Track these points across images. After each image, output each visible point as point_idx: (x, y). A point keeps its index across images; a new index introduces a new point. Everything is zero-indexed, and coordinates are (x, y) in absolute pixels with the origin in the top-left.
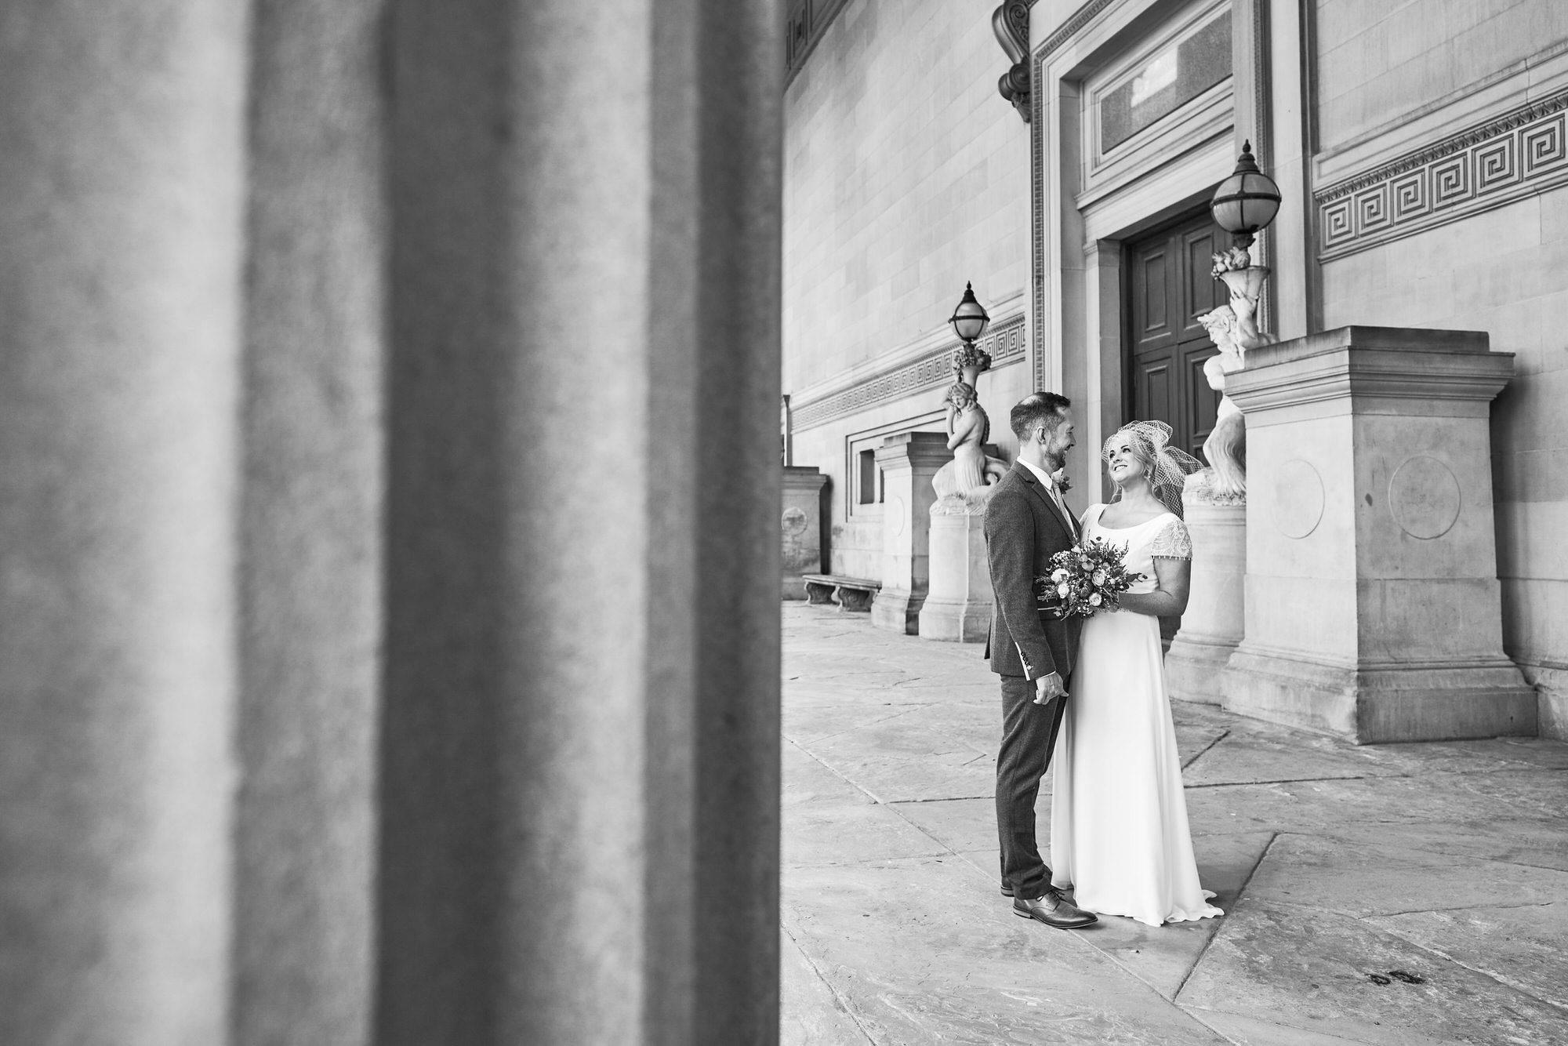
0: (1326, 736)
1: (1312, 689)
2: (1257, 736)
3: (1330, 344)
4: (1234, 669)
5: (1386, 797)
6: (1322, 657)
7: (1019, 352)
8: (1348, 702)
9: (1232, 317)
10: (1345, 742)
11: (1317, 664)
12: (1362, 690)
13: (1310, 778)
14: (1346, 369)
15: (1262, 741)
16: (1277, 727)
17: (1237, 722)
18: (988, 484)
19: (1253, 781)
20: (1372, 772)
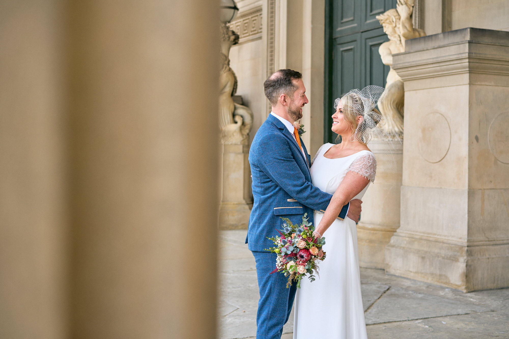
0: (447, 288)
1: (440, 259)
2: (407, 289)
3: (457, 38)
4: (393, 246)
5: (482, 325)
6: (446, 238)
7: (258, 33)
8: (461, 266)
9: (397, 17)
10: (458, 291)
11: (443, 243)
12: (469, 259)
13: (439, 316)
14: (467, 55)
15: (410, 292)
16: (419, 283)
17: (395, 280)
18: (236, 123)
19: (406, 319)
20: (474, 310)
